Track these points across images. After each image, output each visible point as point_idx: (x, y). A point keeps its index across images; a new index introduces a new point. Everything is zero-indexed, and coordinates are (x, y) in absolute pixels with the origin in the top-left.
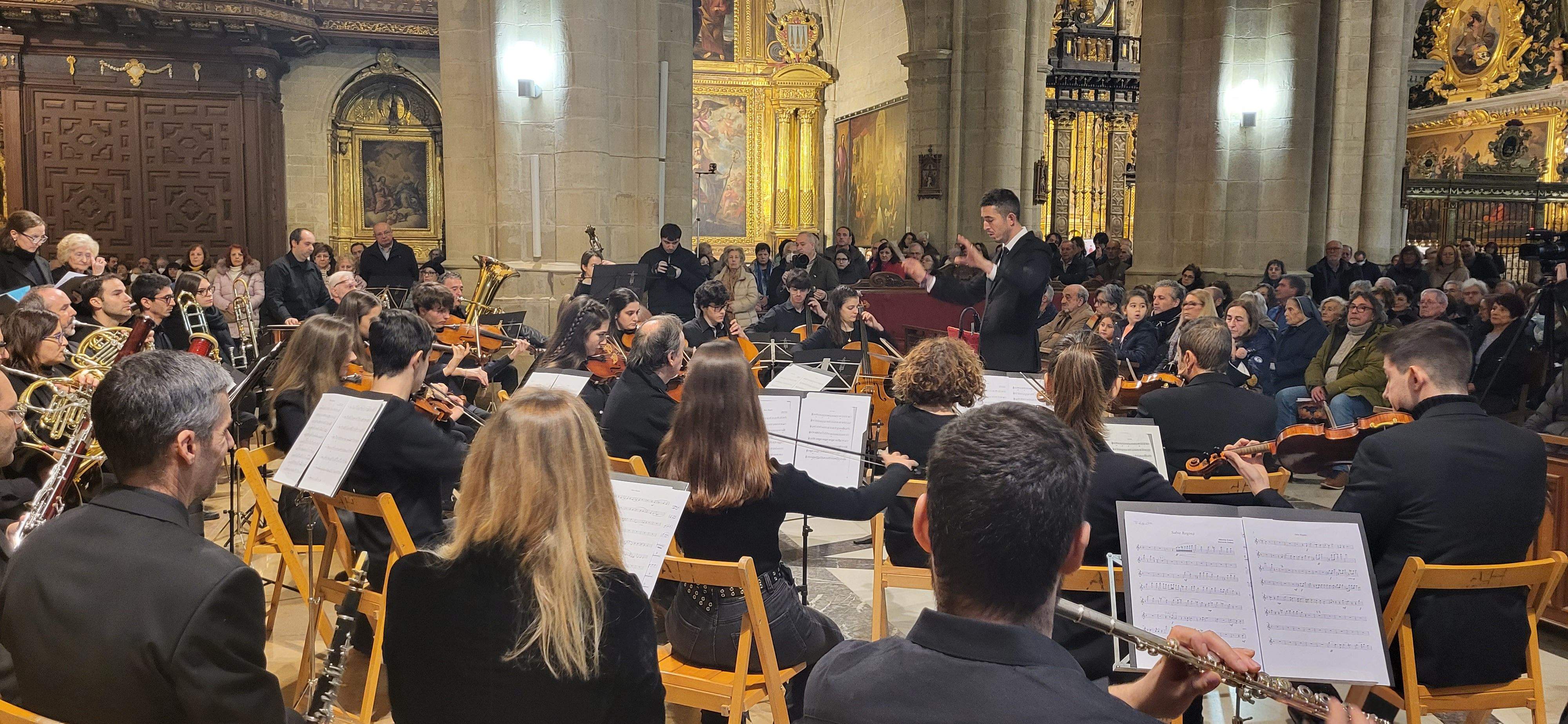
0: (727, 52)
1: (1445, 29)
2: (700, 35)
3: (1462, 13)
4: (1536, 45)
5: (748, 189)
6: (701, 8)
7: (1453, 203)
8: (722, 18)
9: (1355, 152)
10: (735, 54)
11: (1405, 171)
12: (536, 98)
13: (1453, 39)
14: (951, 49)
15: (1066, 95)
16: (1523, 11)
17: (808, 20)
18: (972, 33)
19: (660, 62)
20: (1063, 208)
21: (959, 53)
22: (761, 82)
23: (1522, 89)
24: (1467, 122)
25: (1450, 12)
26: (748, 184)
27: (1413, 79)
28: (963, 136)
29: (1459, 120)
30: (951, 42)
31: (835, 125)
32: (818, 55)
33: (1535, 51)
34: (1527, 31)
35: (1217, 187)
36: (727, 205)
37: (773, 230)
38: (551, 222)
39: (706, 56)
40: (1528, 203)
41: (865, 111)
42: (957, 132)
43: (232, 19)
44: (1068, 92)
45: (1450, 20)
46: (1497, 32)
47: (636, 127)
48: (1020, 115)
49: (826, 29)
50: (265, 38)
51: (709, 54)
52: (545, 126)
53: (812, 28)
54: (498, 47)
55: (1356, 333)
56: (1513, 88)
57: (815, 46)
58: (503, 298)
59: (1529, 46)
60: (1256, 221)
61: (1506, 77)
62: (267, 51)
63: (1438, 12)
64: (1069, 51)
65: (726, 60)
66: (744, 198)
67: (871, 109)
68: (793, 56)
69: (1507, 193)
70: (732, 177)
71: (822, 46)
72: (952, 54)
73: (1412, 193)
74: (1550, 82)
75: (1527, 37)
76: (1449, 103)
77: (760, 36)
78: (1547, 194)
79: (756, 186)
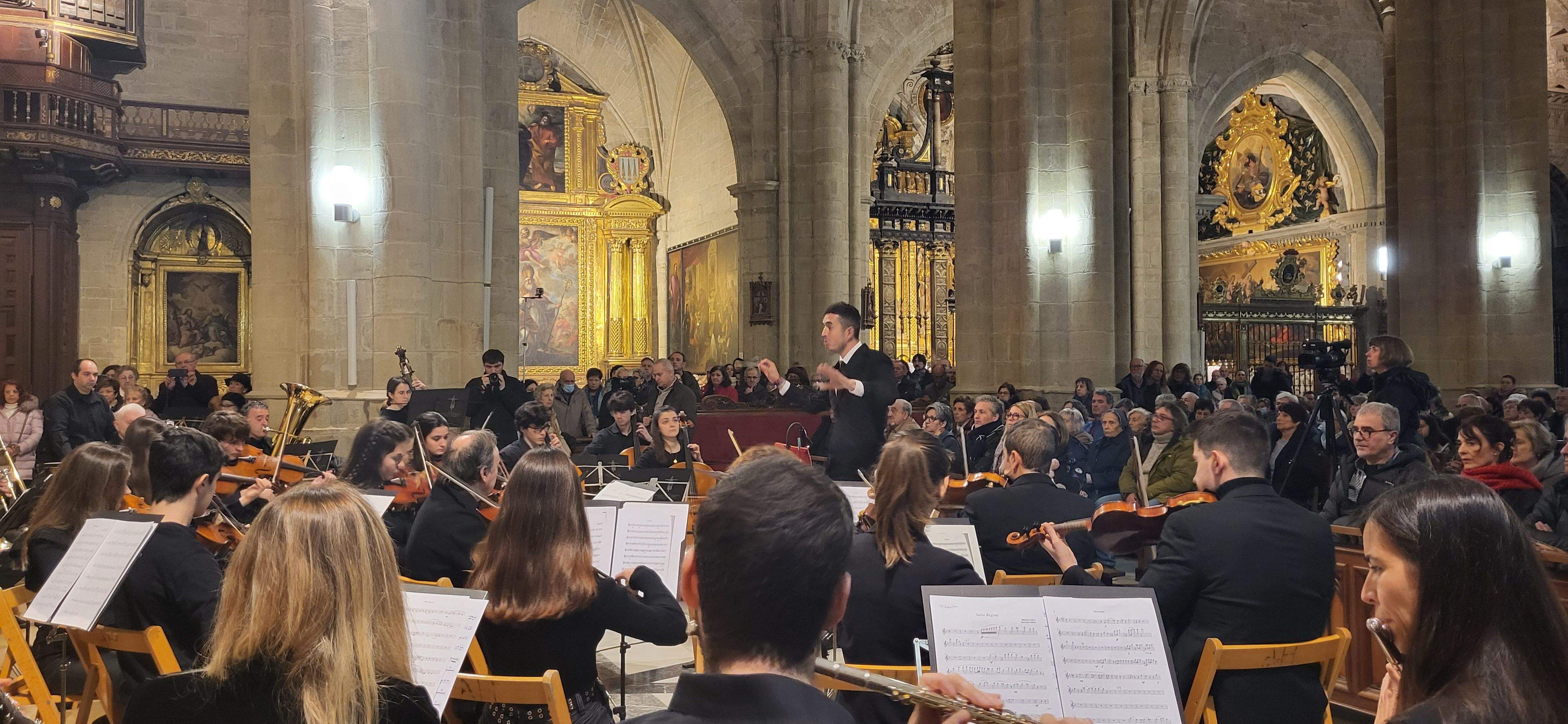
0: (559, 183)
1: (1225, 169)
2: (530, 166)
3: (1239, 155)
4: (1304, 183)
5: (580, 318)
6: (531, 140)
7: (1244, 326)
8: (553, 151)
9: (1154, 278)
10: (566, 185)
11: (1200, 297)
12: (353, 223)
13: (1233, 177)
14: (778, 180)
15: (889, 225)
16: (1291, 153)
17: (638, 153)
18: (798, 166)
19: (485, 188)
20: (890, 333)
21: (786, 185)
22: (592, 212)
23: (1296, 222)
24: (1250, 252)
25: (1229, 153)
26: (581, 313)
27: (1201, 212)
28: (792, 265)
29: (1244, 251)
30: (778, 174)
31: (668, 254)
32: (649, 187)
33: (1304, 188)
34: (1296, 171)
35: (1030, 308)
36: (558, 334)
37: (606, 359)
38: (368, 349)
39: (537, 187)
40: (1309, 325)
41: (696, 240)
42: (786, 260)
43: (25, 146)
44: (890, 222)
45: (1229, 160)
46: (1270, 171)
47: (460, 252)
48: (846, 243)
49: (657, 162)
50: (61, 166)
51: (540, 185)
52: (363, 251)
53: (642, 161)
54: (313, 170)
55: (1160, 441)
56: (1287, 222)
57: (646, 178)
58: (314, 429)
59: (1298, 184)
60: (1068, 341)
61: (1281, 211)
62: (63, 179)
63: (1218, 154)
64: (890, 184)
65: (557, 191)
66: (576, 328)
67: (702, 238)
68: (624, 187)
69: (1290, 316)
70: (564, 306)
71: (653, 178)
72: (779, 186)
73: (1207, 317)
74: (1319, 216)
75: (1297, 175)
76: (1233, 235)
77: (591, 168)
78: (1324, 317)
79: (588, 315)
